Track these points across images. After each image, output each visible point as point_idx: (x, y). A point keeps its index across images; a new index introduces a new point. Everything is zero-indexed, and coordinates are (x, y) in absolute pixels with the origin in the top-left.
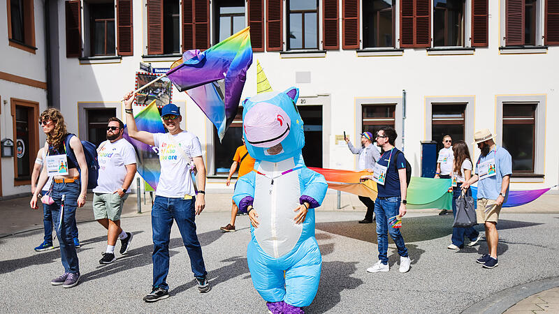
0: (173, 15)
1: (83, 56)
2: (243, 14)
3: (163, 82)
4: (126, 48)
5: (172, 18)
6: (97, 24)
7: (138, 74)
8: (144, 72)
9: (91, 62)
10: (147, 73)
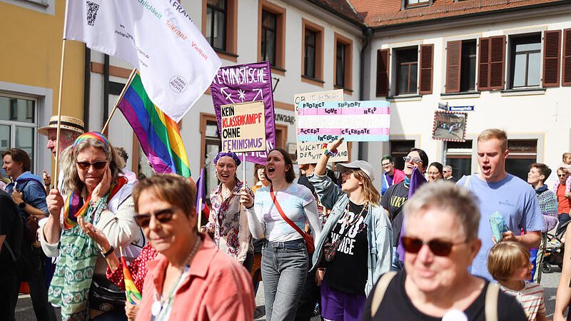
0: (471, 56)
1: (390, 95)
2: (539, 51)
3: (459, 118)
4: (427, 87)
5: (469, 58)
6: (402, 67)
7: (437, 113)
8: (442, 110)
9: (396, 100)
10: (444, 111)
